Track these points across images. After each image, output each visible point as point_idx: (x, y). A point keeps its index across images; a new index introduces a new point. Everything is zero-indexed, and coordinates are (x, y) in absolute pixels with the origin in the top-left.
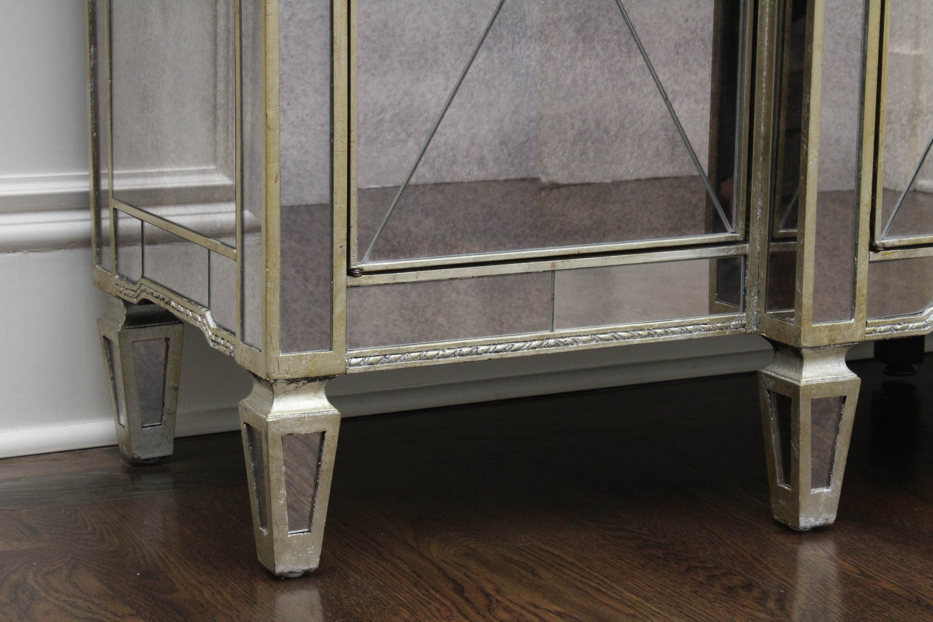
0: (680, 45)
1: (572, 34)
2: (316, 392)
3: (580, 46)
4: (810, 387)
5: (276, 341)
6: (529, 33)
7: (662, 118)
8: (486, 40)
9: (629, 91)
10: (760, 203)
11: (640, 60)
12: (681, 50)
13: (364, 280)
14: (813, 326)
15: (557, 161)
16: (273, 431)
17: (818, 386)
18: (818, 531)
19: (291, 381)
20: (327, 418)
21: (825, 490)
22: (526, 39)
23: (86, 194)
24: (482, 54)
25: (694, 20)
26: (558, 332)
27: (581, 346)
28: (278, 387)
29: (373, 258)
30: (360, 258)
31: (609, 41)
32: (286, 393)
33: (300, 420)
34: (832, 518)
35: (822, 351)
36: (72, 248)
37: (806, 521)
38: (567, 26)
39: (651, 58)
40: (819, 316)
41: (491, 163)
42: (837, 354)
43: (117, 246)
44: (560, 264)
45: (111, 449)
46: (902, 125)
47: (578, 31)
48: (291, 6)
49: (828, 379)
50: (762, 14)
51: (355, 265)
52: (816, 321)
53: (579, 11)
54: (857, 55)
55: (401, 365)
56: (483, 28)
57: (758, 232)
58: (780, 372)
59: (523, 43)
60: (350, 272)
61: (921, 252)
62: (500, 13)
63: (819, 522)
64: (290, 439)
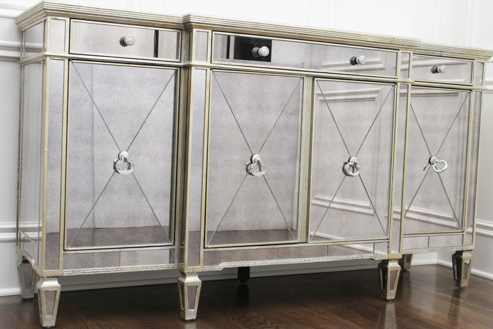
0: (156, 196)
1: (126, 192)
2: (55, 280)
3: (128, 195)
4: (187, 283)
5: (44, 267)
6: (114, 192)
7: (151, 213)
8: (103, 193)
9: (142, 207)
10: (178, 236)
11: (145, 199)
12: (156, 197)
13: (68, 252)
14: (188, 267)
15: (121, 224)
16: (43, 289)
17: (190, 283)
18: (192, 321)
19: (48, 277)
20: (58, 287)
21: (193, 310)
22: (113, 193)
23: (15, 228)
24: (101, 197)
25: (160, 189)
26: (121, 267)
27: (128, 271)
28: (45, 278)
29: (71, 247)
30: (67, 247)
31: (136, 194)
32: (47, 280)
33: (50, 287)
34: (195, 317)
35: (191, 274)
36: (12, 242)
37: (187, 318)
38: (125, 190)
39: (148, 199)
40: (189, 265)
41: (104, 224)
42: (196, 275)
43: (20, 242)
44: (122, 250)
45: (19, 296)
46: (213, 217)
47: (128, 192)
48: (51, 185)
49: (193, 281)
50: (178, 188)
51: (66, 248)
52: (188, 266)
53: (128, 187)
54: (200, 199)
55: (78, 274)
56: (102, 191)
57: (177, 243)
58: (181, 279)
59: (113, 194)
60: (64, 250)
61: (218, 249)
62: (107, 187)
63: (191, 318)
64: (47, 292)
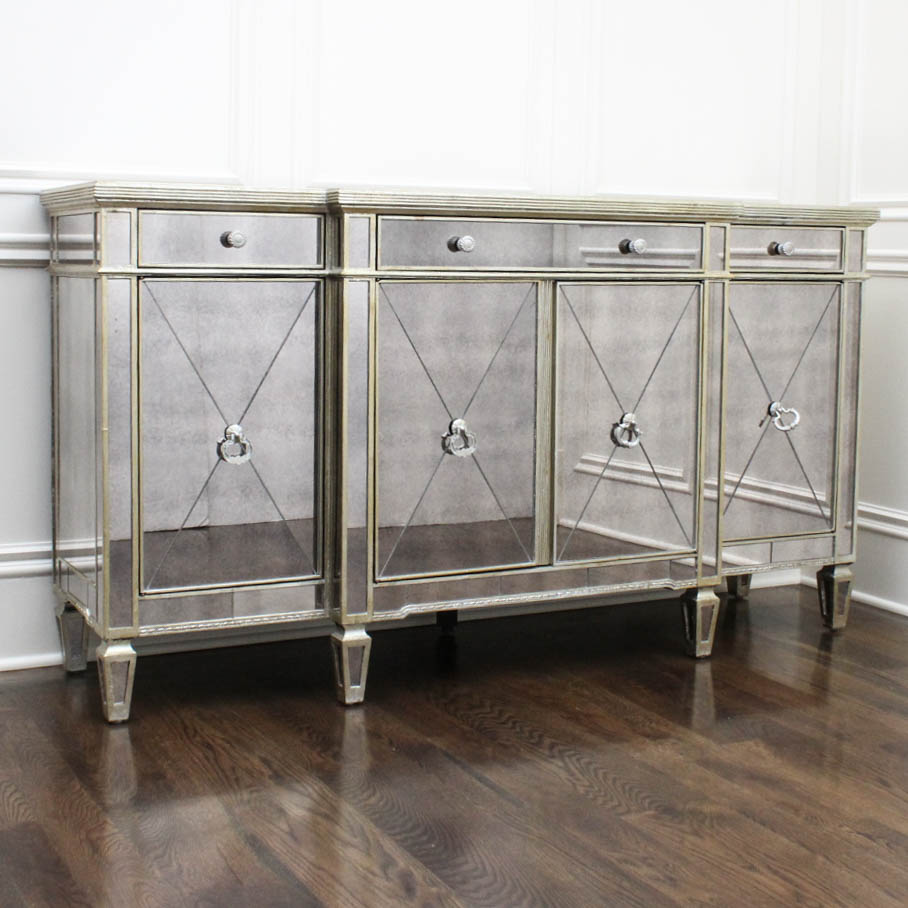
0: (290, 496)
1: (239, 493)
2: (126, 644)
3: (244, 498)
4: (347, 642)
5: (107, 623)
6: (220, 493)
8: (201, 496)
11: (271, 503)
12: (290, 498)
13: (146, 597)
14: (348, 615)
16: (107, 662)
17: (351, 642)
18: (356, 705)
19: (115, 640)
20: (131, 655)
21: (358, 687)
22: (218, 495)
24: (199, 503)
26: (236, 618)
27: (246, 624)
28: (111, 642)
29: (151, 588)
30: (145, 587)
31: (257, 495)
32: (112, 645)
33: (119, 656)
34: (362, 699)
35: (354, 626)
37: (349, 700)
38: (237, 490)
40: (352, 610)
42: (361, 628)
44: (235, 589)
47: (243, 491)
49: (356, 638)
51: (143, 591)
52: (348, 613)
53: (243, 483)
55: (163, 633)
56: (199, 492)
57: (328, 575)
58: (336, 635)
59: (217, 497)
60: (140, 594)
61: (398, 583)
62: (207, 485)
63: (355, 701)
64: (113, 664)
